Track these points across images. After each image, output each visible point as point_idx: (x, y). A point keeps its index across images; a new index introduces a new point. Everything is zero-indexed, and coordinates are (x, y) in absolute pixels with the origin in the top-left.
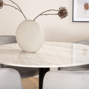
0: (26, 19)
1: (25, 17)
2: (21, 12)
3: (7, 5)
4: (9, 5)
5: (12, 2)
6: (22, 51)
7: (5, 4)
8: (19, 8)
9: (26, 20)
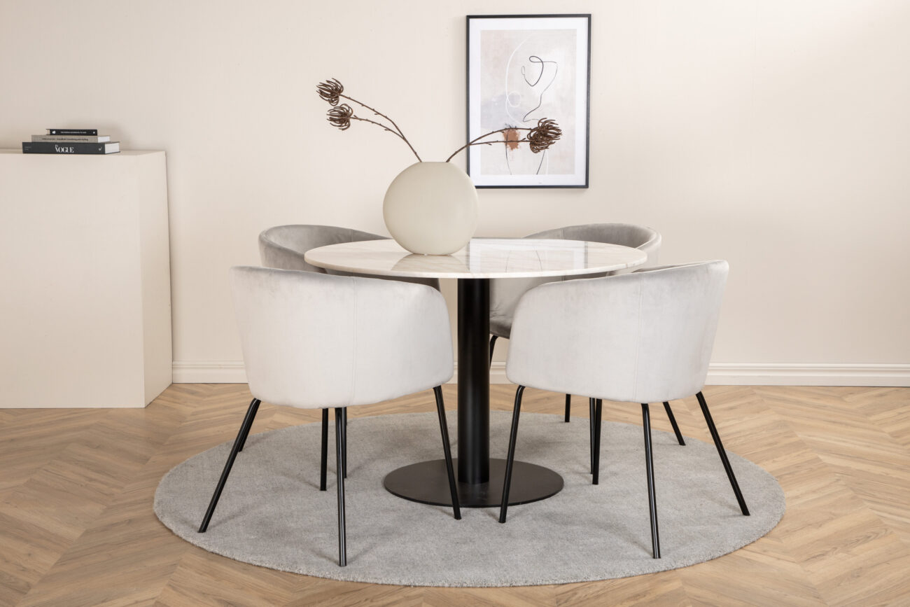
1: (416, 153)
2: (404, 138)
3: (361, 119)
4: (367, 120)
5: (373, 110)
7: (356, 118)
8: (396, 127)
9: (421, 161)
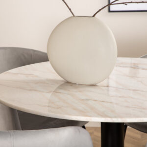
0: (73, 14)
6: (62, 83)
